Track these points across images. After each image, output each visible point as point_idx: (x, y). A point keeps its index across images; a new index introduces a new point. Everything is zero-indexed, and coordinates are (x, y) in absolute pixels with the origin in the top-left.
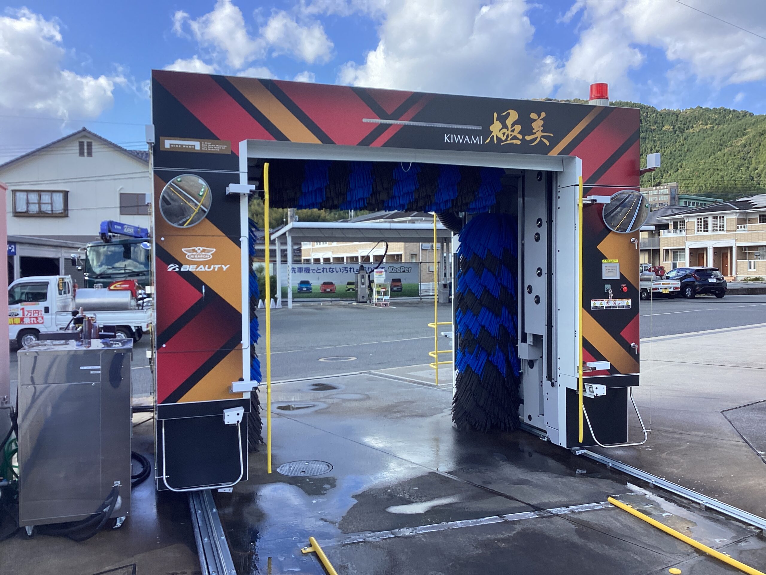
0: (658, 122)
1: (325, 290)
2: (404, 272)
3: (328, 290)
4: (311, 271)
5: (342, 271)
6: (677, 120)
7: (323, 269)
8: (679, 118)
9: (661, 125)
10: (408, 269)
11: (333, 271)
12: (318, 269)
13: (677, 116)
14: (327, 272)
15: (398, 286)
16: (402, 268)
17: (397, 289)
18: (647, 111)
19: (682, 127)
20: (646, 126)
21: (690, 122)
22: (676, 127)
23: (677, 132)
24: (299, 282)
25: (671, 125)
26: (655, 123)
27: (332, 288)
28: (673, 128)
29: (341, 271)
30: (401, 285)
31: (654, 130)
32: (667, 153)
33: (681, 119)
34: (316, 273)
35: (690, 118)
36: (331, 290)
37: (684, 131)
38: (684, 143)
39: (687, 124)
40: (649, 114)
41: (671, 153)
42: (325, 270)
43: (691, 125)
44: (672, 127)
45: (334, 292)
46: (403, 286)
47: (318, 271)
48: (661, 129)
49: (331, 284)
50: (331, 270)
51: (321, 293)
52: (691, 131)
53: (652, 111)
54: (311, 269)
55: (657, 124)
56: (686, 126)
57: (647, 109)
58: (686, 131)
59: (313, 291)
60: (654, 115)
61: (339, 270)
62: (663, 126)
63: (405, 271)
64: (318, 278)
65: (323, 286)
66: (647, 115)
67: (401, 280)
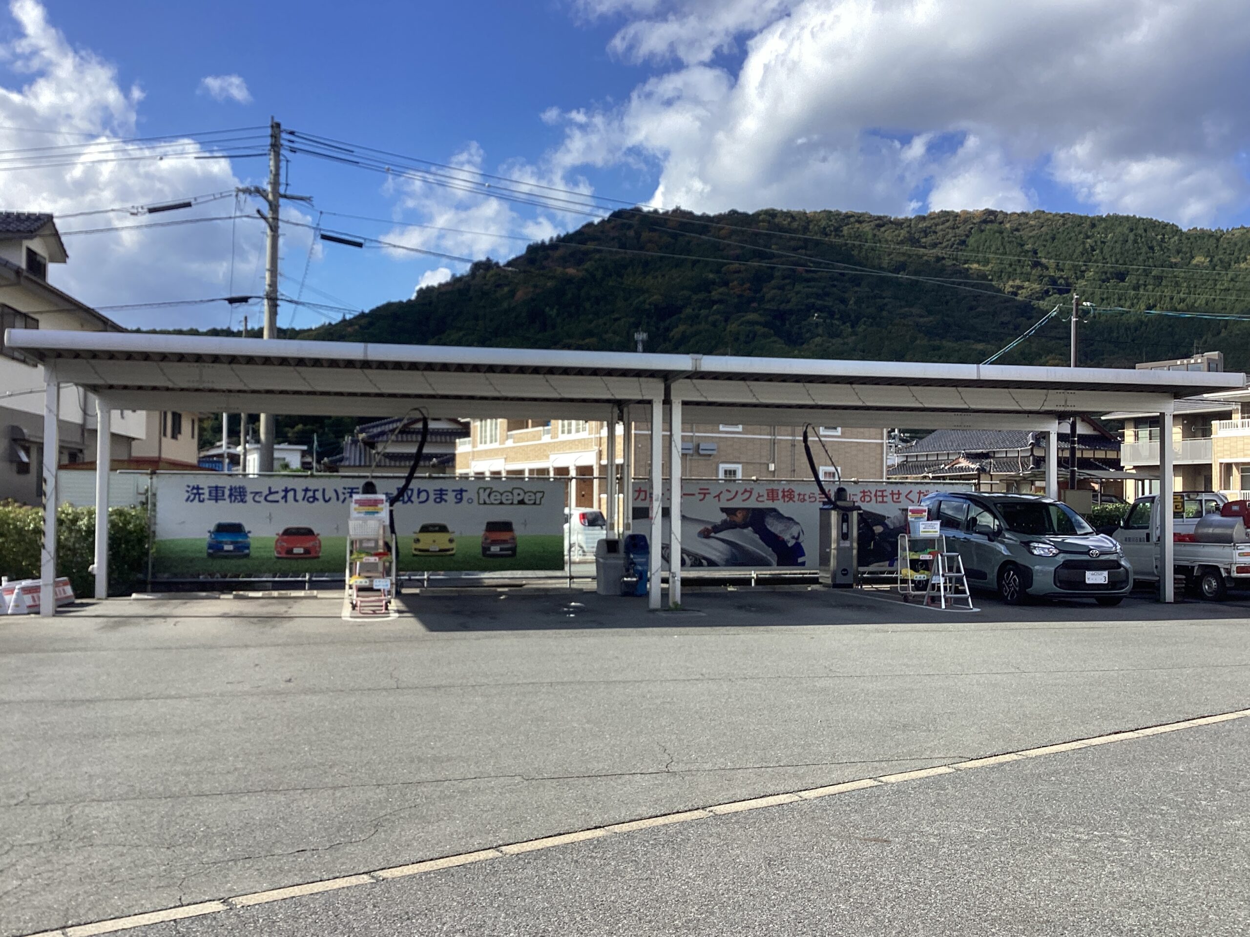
0: (1184, 250)
1: (290, 551)
2: (521, 502)
3: (299, 550)
4: (249, 497)
5: (342, 497)
6: (1217, 247)
7: (286, 491)
8: (1221, 242)
9: (1188, 255)
10: (533, 497)
11: (315, 499)
12: (271, 493)
13: (1218, 240)
14: (296, 500)
15: (505, 542)
16: (516, 492)
17: (501, 550)
18: (1164, 231)
19: (1227, 260)
20: (1162, 257)
21: (1240, 250)
22: (1215, 259)
23: (1217, 268)
24: (212, 528)
25: (1207, 256)
26: (1178, 252)
27: (309, 545)
28: (1211, 261)
29: (338, 499)
30: (514, 538)
31: (1176, 264)
32: (1200, 304)
33: (1225, 246)
34: (264, 502)
35: (1240, 244)
36: (307, 551)
37: (1230, 265)
38: (1231, 286)
39: (1236, 254)
40: (1166, 236)
41: (1207, 304)
42: (291, 495)
43: (1243, 255)
44: (1208, 259)
45: (318, 557)
46: (519, 541)
47: (269, 498)
48: (1189, 263)
49: (308, 532)
50: (310, 494)
51: (278, 558)
52: (1243, 265)
53: (1173, 232)
54: (249, 490)
55: (1180, 255)
56: (1233, 257)
57: (1164, 228)
58: (1234, 266)
59: (253, 553)
60: (1176, 238)
61: (334, 496)
62: (1193, 257)
63: (526, 501)
64: (270, 518)
65: (283, 541)
66: (1163, 240)
67: (514, 526)
